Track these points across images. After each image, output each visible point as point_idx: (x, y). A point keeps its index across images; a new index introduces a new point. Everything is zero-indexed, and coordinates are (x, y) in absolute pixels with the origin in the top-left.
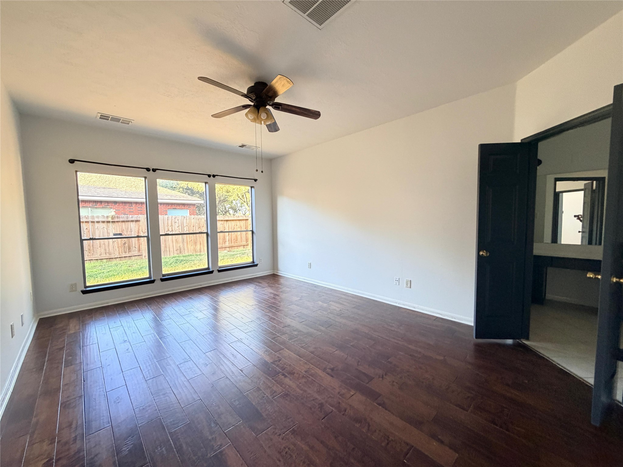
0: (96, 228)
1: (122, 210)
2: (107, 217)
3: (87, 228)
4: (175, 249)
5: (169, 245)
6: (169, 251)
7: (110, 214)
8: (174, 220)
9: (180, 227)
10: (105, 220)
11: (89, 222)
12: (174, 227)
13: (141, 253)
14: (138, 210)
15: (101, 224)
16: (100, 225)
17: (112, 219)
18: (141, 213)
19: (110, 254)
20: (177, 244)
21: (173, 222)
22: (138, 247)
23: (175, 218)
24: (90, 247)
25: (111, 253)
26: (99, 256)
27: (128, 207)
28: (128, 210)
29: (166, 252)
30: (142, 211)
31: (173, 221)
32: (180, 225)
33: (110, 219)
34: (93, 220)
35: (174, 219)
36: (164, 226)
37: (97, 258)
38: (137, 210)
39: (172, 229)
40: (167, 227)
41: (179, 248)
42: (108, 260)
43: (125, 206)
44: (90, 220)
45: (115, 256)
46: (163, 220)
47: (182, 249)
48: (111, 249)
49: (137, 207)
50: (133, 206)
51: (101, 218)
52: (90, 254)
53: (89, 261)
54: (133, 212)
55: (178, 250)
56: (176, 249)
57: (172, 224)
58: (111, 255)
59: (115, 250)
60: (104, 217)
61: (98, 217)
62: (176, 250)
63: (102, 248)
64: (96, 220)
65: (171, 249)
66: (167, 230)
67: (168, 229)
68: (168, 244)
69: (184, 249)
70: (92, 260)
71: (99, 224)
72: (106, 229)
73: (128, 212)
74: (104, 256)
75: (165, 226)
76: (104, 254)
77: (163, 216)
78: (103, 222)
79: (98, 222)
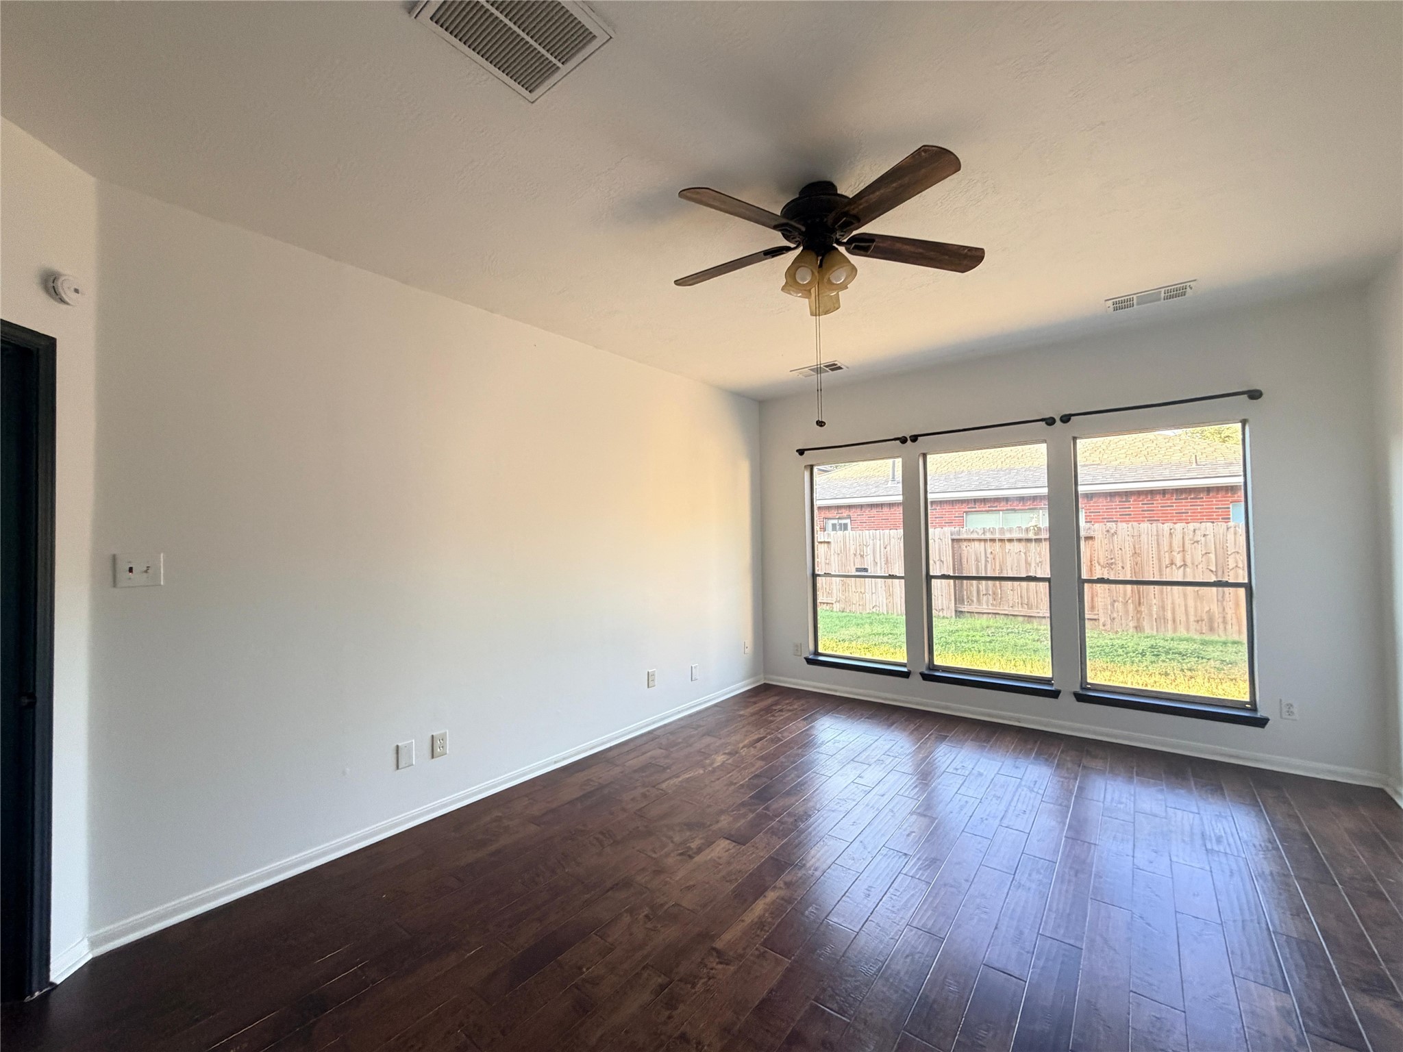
0: (1007, 551)
1: (1104, 512)
2: (1027, 530)
3: (991, 552)
4: (1192, 618)
5: (1173, 603)
6: (1174, 621)
7: (1031, 524)
8: (1191, 536)
9: (1212, 556)
10: (1023, 536)
11: (995, 540)
12: (1192, 557)
13: (1095, 614)
14: (1143, 511)
15: (1016, 543)
16: (1014, 545)
17: (1036, 534)
18: (1150, 517)
19: (1029, 606)
20: (1199, 604)
21: (1187, 542)
22: (1090, 599)
23: (1194, 530)
24: (996, 588)
25: (1032, 605)
26: (1011, 609)
27: (1118, 503)
28: (1118, 510)
29: (1162, 621)
30: (1153, 511)
31: (1187, 538)
32: (1213, 552)
33: (1031, 535)
34: (1002, 537)
35: (1192, 533)
36: (1159, 551)
37: (1006, 612)
38: (1139, 511)
39: (1184, 561)
40: (1167, 554)
41: (1205, 617)
42: (1026, 618)
43: (1111, 501)
44: (997, 536)
45: (1039, 613)
46: (1157, 535)
47: (1218, 619)
48: (1032, 597)
49: (1141, 503)
50: (1130, 501)
51: (1016, 531)
52: (995, 603)
53: (994, 616)
54: (1130, 515)
55: (1202, 620)
56: (1196, 616)
57: (1183, 547)
58: (1031, 608)
59: (1039, 601)
60: (1022, 529)
61: (1010, 530)
62: (1198, 621)
63: (1015, 592)
64: (1008, 536)
65: (1181, 616)
66: (1167, 563)
67: (1172, 560)
68: (1170, 602)
69: (1225, 622)
70: (998, 614)
71: (1012, 544)
72: (1023, 555)
73: (1117, 515)
74: (1018, 610)
75: (1162, 553)
76: (1020, 605)
77: (1157, 526)
78: (1020, 540)
79: (1010, 540)
